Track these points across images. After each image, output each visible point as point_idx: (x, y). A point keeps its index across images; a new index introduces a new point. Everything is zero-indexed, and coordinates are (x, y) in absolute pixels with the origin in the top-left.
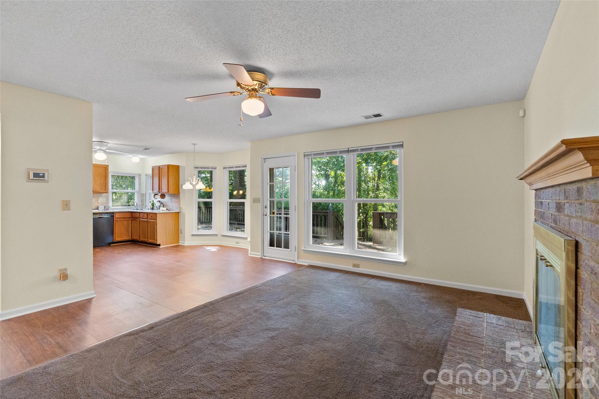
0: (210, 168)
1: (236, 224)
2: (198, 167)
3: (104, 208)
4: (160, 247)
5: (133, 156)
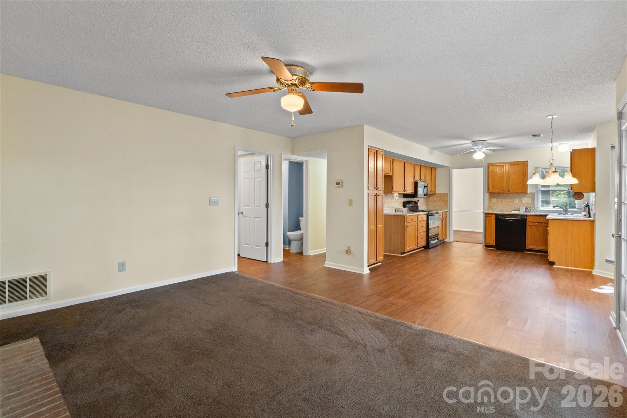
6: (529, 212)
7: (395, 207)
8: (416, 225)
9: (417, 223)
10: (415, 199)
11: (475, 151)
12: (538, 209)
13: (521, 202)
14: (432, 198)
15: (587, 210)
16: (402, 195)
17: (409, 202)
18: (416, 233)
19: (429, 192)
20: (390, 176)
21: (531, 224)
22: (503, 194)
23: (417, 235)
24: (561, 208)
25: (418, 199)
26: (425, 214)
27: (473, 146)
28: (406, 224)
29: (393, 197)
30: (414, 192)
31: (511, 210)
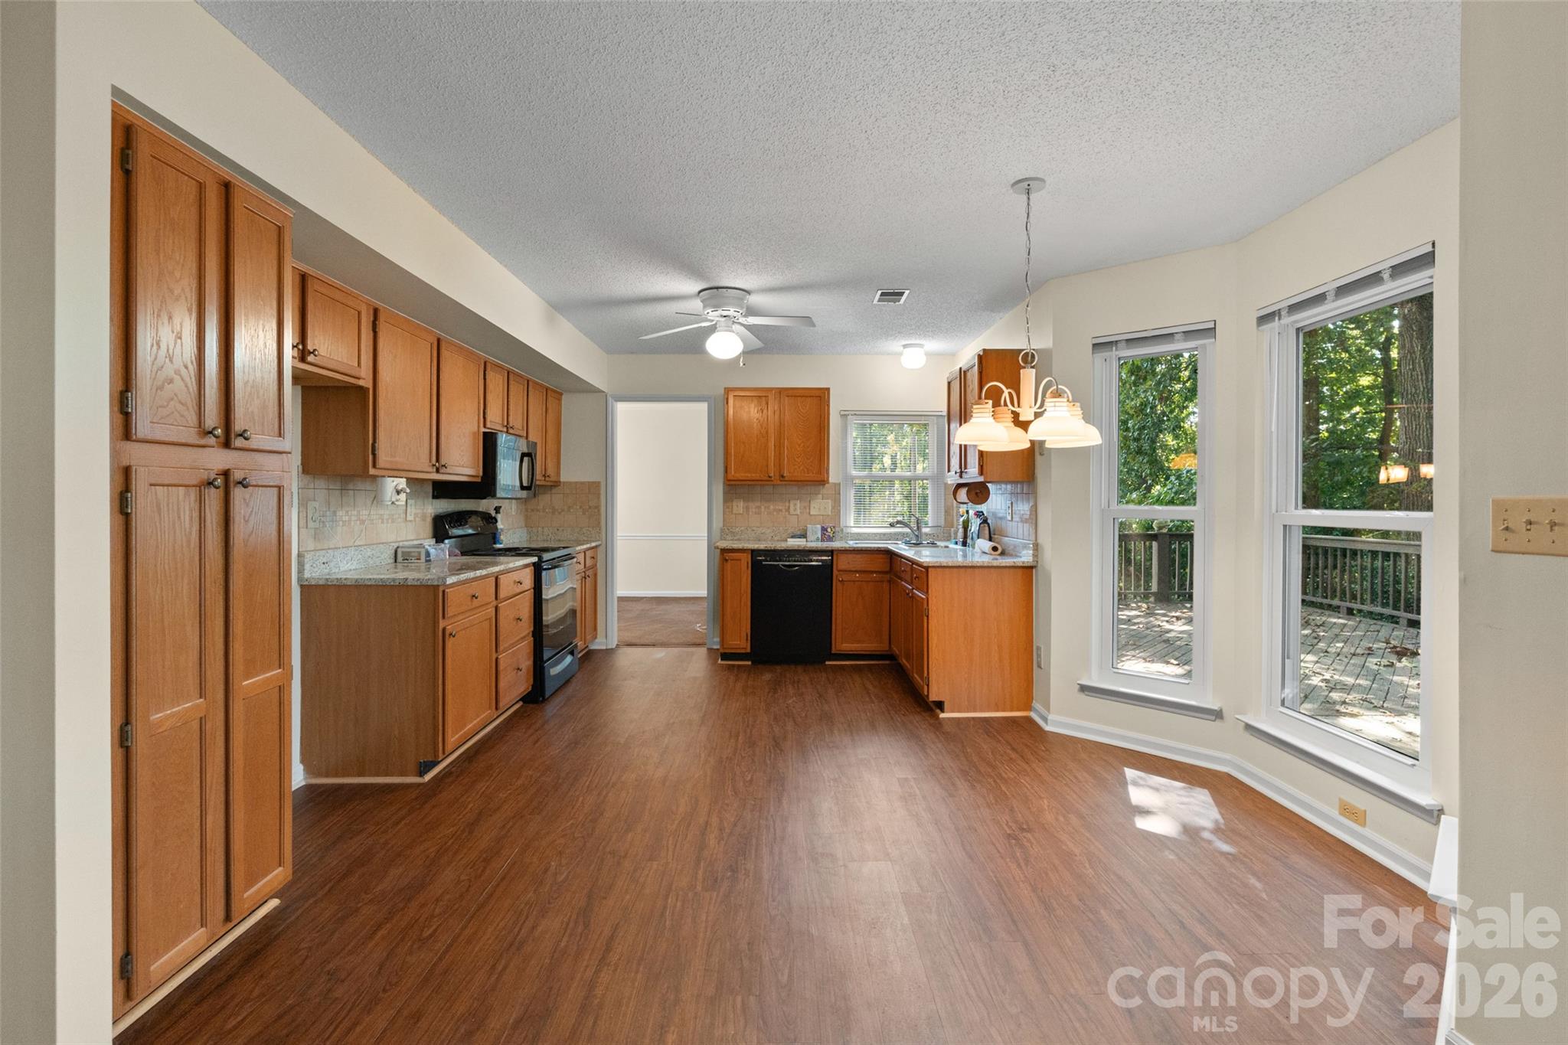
0: (1177, 337)
1: (1403, 622)
2: (1111, 343)
3: (823, 534)
4: (942, 715)
5: (905, 346)
6: (830, 539)
7: (392, 537)
8: (490, 619)
9: (497, 608)
10: (485, 505)
11: (712, 329)
12: (849, 530)
13: (808, 510)
14: (544, 499)
15: (985, 534)
16: (430, 489)
17: (459, 518)
18: (491, 651)
19: (538, 476)
20: (361, 388)
21: (845, 577)
22: (764, 485)
23: (497, 659)
24: (906, 525)
25: (495, 503)
26: (526, 566)
27: (705, 307)
28: (442, 624)
29: (377, 499)
30: (481, 474)
31: (784, 536)
